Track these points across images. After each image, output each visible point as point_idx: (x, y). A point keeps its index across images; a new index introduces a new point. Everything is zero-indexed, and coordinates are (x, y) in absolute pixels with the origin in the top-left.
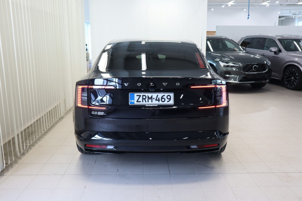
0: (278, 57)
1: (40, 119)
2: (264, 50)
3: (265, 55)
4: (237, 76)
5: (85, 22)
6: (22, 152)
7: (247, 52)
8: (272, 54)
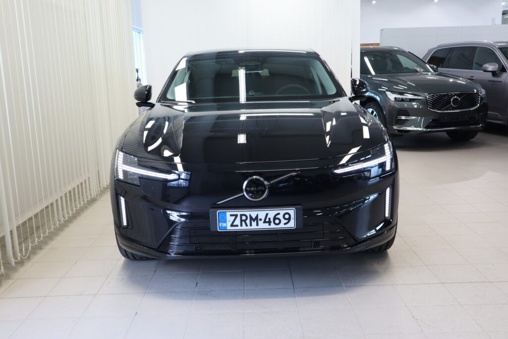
0: (500, 82)
1: (52, 204)
2: (472, 69)
3: (474, 78)
4: (421, 117)
5: (134, 28)
6: (19, 258)
7: (440, 74)
8: (489, 76)
